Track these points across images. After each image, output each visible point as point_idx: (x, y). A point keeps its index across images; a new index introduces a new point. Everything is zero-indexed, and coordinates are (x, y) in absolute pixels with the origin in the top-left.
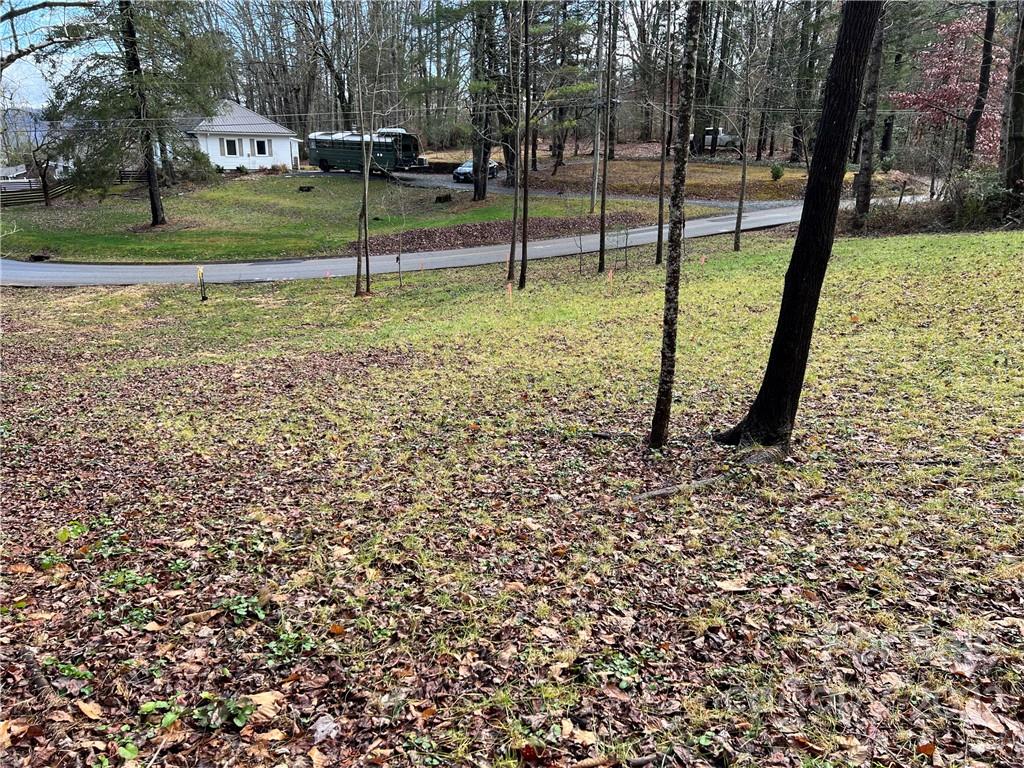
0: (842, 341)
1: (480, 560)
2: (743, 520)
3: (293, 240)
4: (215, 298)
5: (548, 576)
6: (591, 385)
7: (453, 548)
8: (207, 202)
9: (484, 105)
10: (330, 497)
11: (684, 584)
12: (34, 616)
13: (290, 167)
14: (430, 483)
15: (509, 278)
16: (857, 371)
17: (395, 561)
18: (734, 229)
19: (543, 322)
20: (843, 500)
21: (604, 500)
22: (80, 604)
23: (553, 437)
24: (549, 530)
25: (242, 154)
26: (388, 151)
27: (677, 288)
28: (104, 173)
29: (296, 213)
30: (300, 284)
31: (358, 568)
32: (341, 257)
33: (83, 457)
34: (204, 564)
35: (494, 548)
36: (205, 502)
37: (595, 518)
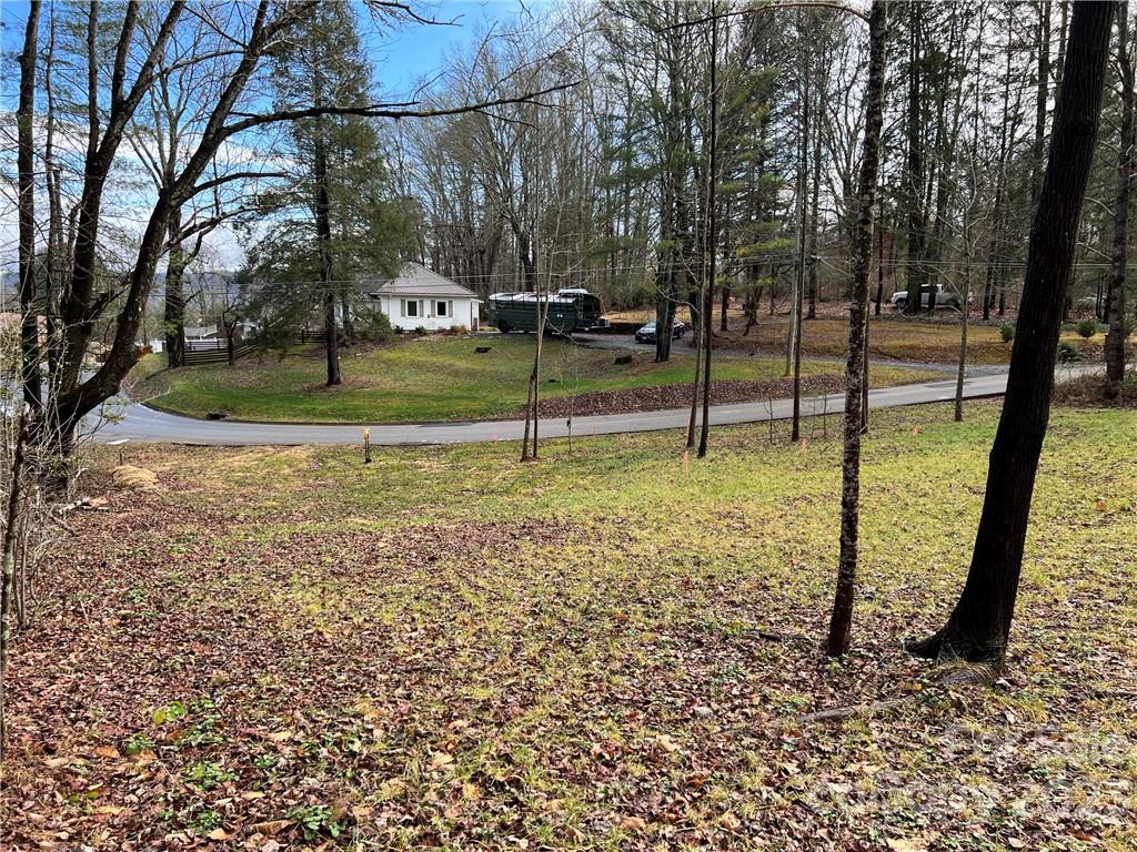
0: (1084, 534)
1: (599, 784)
2: (933, 758)
3: (465, 402)
4: (379, 461)
5: (676, 813)
6: (766, 574)
7: (569, 766)
8: (383, 362)
9: (671, 264)
10: (445, 691)
11: (846, 838)
12: (102, 809)
13: (469, 328)
14: (561, 682)
15: (689, 445)
16: (1101, 572)
17: (499, 778)
18: (954, 396)
19: (721, 497)
20: (1070, 741)
21: (761, 719)
22: (152, 800)
23: (712, 634)
24: (688, 752)
25: (422, 316)
26: (568, 311)
27: (856, 465)
28: (286, 334)
29: (471, 374)
30: (466, 447)
31: (455, 783)
32: (512, 419)
33: (205, 628)
34: (292, 762)
35: (618, 770)
36: (313, 688)
37: (747, 741)
